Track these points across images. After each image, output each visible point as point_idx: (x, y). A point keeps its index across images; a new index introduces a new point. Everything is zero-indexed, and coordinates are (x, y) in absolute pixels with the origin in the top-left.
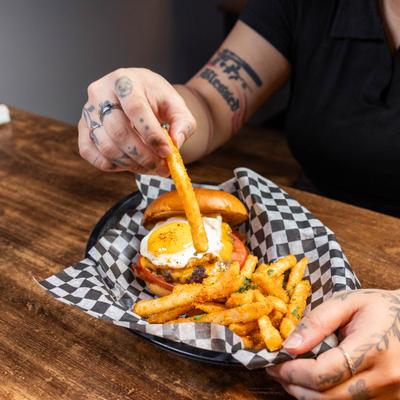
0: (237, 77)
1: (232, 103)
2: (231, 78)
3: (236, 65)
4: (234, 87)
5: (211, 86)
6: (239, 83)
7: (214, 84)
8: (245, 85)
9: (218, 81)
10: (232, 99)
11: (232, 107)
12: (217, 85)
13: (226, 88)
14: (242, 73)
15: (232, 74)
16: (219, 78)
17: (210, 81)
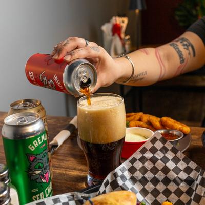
0: (187, 49)
1: (182, 59)
2: (185, 48)
3: (188, 44)
4: (185, 52)
5: (174, 49)
6: (187, 52)
7: (176, 49)
8: (189, 54)
9: (178, 48)
10: (182, 58)
11: (181, 61)
12: (177, 50)
13: (181, 52)
14: (190, 48)
15: (186, 47)
16: (179, 47)
17: (174, 48)
